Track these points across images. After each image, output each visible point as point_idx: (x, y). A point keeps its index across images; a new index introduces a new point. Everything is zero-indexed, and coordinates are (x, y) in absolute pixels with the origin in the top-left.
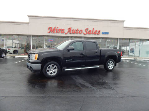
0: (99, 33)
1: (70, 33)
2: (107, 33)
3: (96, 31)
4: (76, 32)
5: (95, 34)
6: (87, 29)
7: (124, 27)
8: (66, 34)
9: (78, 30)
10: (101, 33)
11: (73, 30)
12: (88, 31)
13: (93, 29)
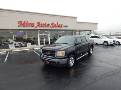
0: (61, 27)
1: (40, 27)
2: (67, 26)
3: (60, 25)
4: (44, 25)
5: (59, 27)
6: (53, 23)
7: (77, 22)
8: (36, 27)
9: (45, 24)
10: (63, 26)
11: (42, 24)
12: (53, 25)
13: (57, 23)
